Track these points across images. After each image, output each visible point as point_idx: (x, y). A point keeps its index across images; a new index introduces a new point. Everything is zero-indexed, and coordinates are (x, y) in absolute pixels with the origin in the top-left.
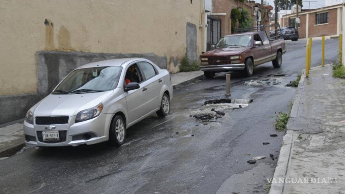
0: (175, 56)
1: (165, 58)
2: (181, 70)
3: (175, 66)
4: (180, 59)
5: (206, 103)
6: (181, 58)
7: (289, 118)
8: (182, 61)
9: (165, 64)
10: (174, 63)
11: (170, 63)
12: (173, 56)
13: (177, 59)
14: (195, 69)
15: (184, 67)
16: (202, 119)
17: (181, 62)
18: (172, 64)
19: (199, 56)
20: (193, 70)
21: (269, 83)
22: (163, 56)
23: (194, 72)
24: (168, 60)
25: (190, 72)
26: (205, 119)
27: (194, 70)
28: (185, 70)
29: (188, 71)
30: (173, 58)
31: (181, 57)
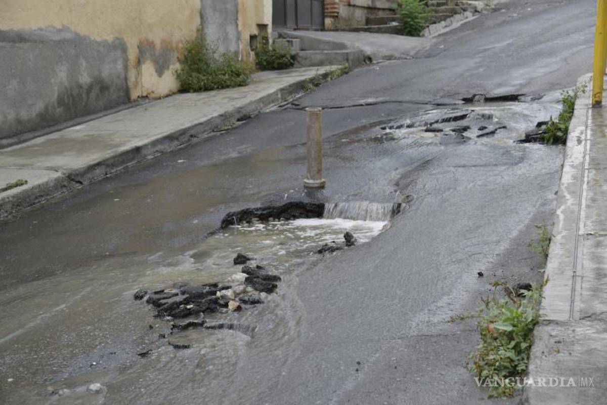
0: (157, 37)
1: (120, 46)
2: (182, 86)
3: (160, 72)
4: (177, 48)
5: (227, 223)
6: (181, 45)
7: (535, 323)
8: (186, 58)
9: (120, 66)
10: (156, 62)
11: (139, 62)
12: (151, 37)
13: (167, 48)
14: (228, 82)
15: (194, 74)
16: (175, 316)
17: (182, 57)
18: (148, 69)
19: (248, 38)
20: (223, 86)
21: (466, 129)
22: (110, 38)
23: (223, 91)
24: (132, 54)
25: (213, 93)
26: (188, 314)
27: (228, 87)
28: (196, 87)
29: (207, 89)
30: (151, 45)
31: (181, 41)
